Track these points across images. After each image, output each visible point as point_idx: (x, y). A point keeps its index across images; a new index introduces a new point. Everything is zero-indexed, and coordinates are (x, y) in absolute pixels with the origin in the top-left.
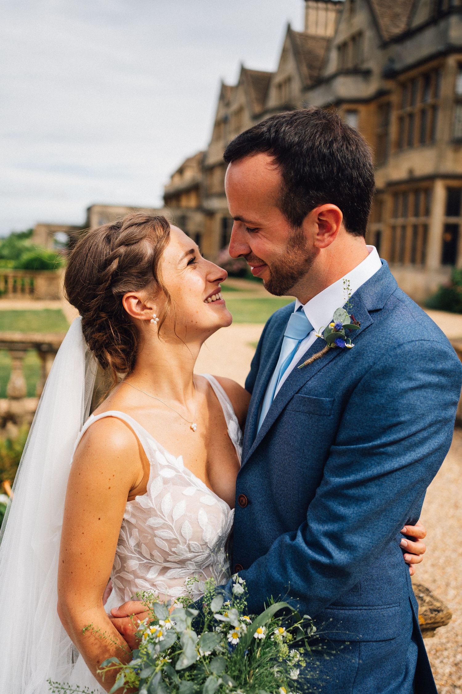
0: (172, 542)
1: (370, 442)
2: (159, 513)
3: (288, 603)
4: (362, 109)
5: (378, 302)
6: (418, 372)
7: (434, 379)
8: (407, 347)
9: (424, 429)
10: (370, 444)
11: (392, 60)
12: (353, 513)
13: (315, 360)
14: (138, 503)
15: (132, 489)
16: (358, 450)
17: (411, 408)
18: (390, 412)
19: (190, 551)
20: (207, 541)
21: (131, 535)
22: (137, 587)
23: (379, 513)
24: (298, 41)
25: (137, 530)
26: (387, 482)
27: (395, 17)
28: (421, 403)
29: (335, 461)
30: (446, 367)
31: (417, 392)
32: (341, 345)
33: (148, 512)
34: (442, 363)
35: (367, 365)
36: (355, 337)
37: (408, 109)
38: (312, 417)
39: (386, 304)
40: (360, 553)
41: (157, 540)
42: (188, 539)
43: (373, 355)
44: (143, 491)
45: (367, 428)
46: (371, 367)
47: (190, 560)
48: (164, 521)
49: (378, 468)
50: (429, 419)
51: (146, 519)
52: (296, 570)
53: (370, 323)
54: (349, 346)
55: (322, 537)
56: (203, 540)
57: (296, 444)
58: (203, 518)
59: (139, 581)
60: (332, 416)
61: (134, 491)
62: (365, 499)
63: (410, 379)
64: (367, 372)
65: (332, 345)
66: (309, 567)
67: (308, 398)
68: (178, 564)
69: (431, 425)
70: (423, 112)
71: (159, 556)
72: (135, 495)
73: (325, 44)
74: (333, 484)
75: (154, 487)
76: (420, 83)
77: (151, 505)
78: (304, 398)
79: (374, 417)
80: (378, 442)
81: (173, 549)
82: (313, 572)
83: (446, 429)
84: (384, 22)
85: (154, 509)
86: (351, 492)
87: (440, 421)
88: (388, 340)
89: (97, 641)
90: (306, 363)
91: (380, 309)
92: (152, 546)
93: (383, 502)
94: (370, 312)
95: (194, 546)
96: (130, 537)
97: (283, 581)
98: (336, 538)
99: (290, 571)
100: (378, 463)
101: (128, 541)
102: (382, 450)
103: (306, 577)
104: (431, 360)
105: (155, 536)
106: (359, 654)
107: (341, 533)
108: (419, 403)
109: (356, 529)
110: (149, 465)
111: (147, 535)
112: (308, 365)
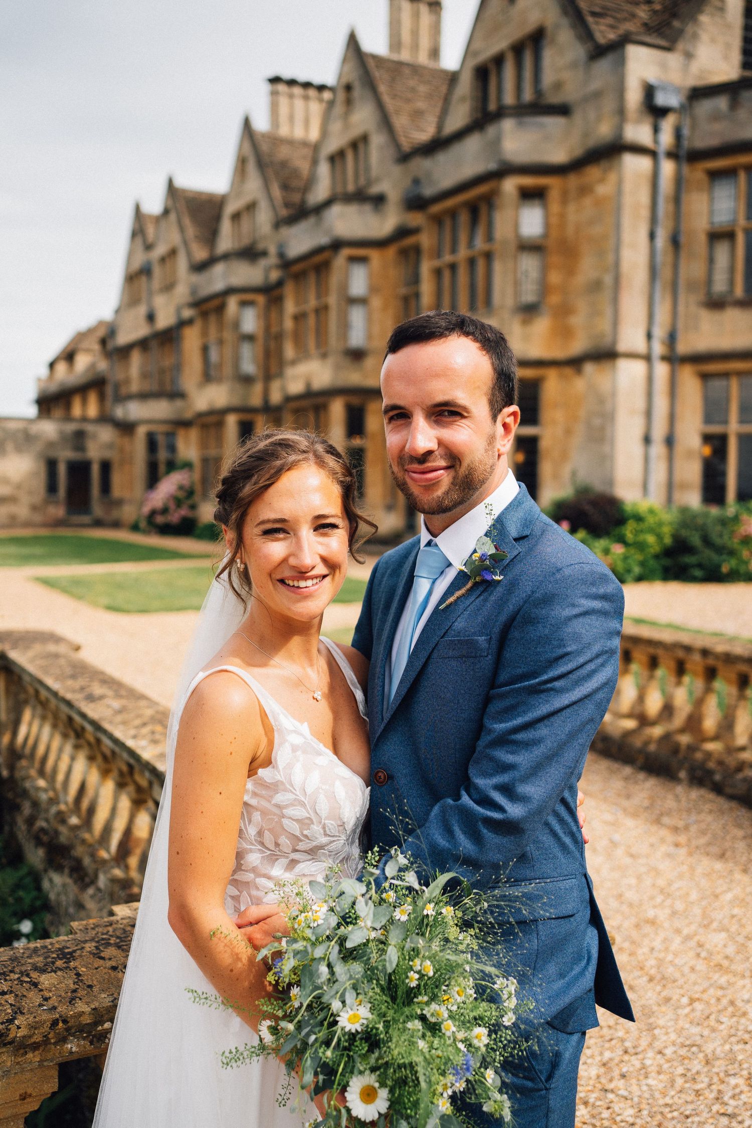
0: (304, 823)
1: (536, 678)
2: (288, 786)
3: (457, 873)
4: (375, 255)
5: (523, 528)
6: (580, 597)
7: (597, 604)
8: (567, 572)
9: (590, 661)
10: (537, 680)
11: (416, 182)
12: (524, 759)
13: (458, 598)
14: (261, 779)
15: (253, 760)
16: (524, 688)
17: (577, 637)
18: (555, 643)
19: (326, 835)
20: (345, 820)
21: (250, 821)
22: (257, 888)
23: (551, 758)
24: (264, 147)
25: (259, 813)
26: (557, 720)
27: (417, 114)
28: (587, 631)
29: (496, 706)
30: (608, 591)
31: (581, 620)
32: (488, 578)
33: (274, 787)
34: (603, 587)
35: (525, 595)
36: (502, 568)
37: (448, 258)
38: (465, 661)
39: (532, 530)
40: (534, 805)
41: (285, 821)
42: (323, 817)
43: (530, 583)
44: (268, 762)
45: (531, 663)
46: (530, 596)
47: (322, 847)
48: (295, 797)
49: (547, 706)
50: (596, 648)
51: (272, 797)
52: (465, 833)
53: (518, 552)
54: (497, 578)
55: (492, 791)
56: (340, 819)
57: (449, 695)
58: (341, 792)
59: (261, 881)
60: (490, 657)
61: (255, 764)
62: (536, 742)
63: (573, 605)
64: (525, 602)
65: (478, 579)
66: (481, 826)
67: (459, 640)
68: (309, 854)
69: (598, 656)
70: (472, 262)
71: (287, 844)
72: (258, 768)
73: (308, 152)
74: (498, 730)
75: (282, 756)
76: (464, 218)
77: (278, 778)
78: (454, 640)
79: (538, 649)
80: (545, 677)
81: (305, 832)
82: (485, 831)
83: (613, 662)
84: (400, 122)
85: (282, 782)
86: (520, 736)
87: (606, 652)
88: (544, 566)
89: (226, 948)
90: (448, 602)
91: (527, 536)
92: (278, 830)
93: (555, 744)
94: (516, 540)
95: (331, 827)
96: (249, 824)
97: (450, 847)
98: (507, 790)
99: (458, 834)
100: (546, 701)
101: (246, 829)
102: (549, 685)
103: (476, 838)
104: (593, 584)
105: (283, 816)
106: (538, 934)
107: (513, 784)
108: (584, 631)
109: (528, 778)
110: (272, 730)
111: (272, 817)
112: (451, 604)
